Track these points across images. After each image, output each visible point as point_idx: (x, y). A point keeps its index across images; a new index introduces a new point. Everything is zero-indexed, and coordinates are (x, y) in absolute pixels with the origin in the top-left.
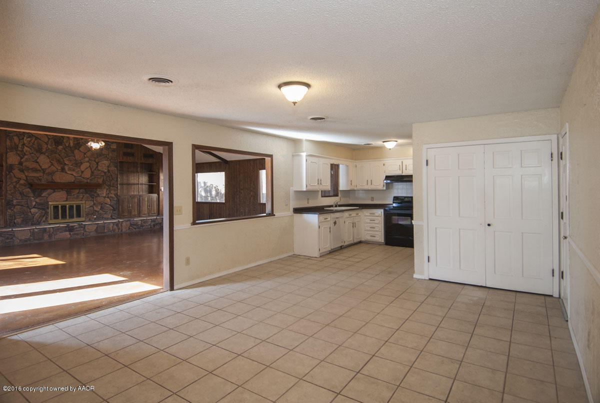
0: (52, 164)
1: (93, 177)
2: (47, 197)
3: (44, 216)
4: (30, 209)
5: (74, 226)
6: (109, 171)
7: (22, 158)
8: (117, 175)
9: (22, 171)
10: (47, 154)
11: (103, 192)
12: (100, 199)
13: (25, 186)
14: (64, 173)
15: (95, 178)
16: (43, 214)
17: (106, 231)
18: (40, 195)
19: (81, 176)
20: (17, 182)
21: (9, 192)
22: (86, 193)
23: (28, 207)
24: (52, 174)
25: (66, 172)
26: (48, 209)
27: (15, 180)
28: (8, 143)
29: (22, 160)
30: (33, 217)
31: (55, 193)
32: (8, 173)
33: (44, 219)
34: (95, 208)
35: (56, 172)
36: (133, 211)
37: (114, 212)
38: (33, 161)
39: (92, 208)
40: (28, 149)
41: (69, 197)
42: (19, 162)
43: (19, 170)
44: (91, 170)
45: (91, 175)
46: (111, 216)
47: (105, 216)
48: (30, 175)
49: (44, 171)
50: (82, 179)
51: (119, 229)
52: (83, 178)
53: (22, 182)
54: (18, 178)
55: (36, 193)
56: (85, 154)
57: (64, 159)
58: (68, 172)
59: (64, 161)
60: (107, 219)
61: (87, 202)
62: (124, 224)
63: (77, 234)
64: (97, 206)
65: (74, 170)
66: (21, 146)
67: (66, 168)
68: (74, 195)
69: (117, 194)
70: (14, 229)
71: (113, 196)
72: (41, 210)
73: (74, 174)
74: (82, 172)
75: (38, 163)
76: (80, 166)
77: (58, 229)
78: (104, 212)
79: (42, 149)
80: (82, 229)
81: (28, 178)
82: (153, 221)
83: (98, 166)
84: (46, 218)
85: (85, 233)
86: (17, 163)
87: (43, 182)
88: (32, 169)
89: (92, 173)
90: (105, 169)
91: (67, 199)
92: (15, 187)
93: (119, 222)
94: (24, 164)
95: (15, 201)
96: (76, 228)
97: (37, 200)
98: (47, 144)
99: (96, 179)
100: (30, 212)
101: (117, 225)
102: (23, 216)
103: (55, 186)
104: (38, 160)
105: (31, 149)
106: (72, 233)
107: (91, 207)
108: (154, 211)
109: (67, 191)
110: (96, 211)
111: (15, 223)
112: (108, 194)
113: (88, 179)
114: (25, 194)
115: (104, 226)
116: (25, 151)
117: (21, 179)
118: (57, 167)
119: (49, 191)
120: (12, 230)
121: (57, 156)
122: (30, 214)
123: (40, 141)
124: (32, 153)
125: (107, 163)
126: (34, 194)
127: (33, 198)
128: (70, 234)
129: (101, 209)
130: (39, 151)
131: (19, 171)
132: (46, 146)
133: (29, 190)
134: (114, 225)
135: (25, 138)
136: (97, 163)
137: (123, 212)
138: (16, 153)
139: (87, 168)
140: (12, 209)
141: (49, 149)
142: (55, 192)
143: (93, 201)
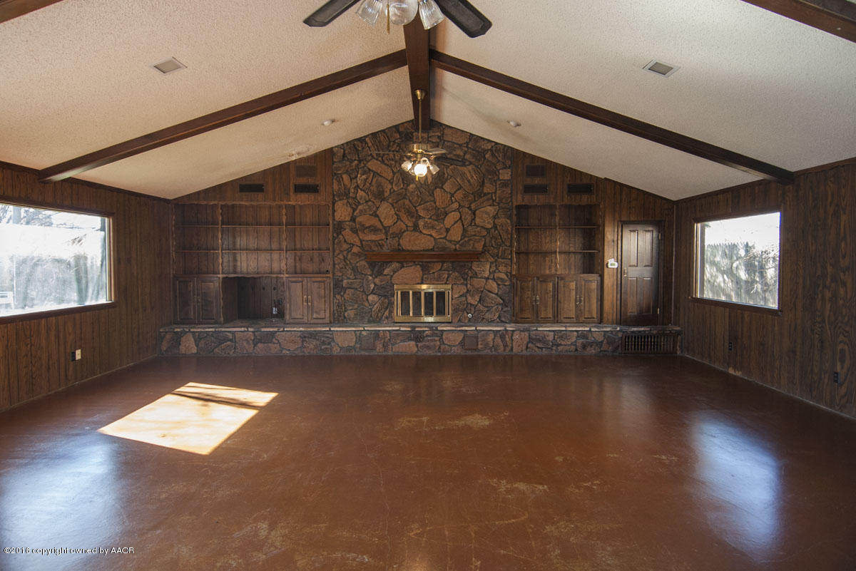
0: (399, 218)
1: (466, 239)
2: (392, 276)
3: (387, 308)
4: (368, 295)
5: (424, 331)
6: (495, 226)
7: (354, 210)
8: (512, 235)
9: (355, 231)
10: (390, 200)
11: (485, 269)
12: (479, 283)
13: (360, 257)
14: (417, 234)
15: (470, 240)
16: (386, 305)
17: (480, 346)
18: (380, 273)
19: (445, 238)
20: (349, 251)
21: (337, 266)
22: (454, 269)
23: (363, 291)
24: (399, 235)
25: (421, 232)
26: (394, 296)
27: (345, 246)
28: (335, 187)
29: (355, 214)
30: (371, 309)
31: (403, 270)
32: (335, 235)
33: (387, 313)
34: (469, 298)
35: (405, 231)
36: (543, 309)
37: (505, 309)
38: (370, 215)
39: (464, 299)
40: (364, 194)
41: (425, 276)
42: (352, 217)
43: (351, 230)
44: (463, 225)
45: (463, 236)
46: (499, 317)
47: (488, 316)
48: (366, 238)
49: (386, 229)
50: (447, 243)
51: (505, 346)
52: (450, 241)
53: (355, 250)
54: (350, 244)
55: (376, 269)
56: (452, 195)
57: (418, 208)
58: (424, 232)
59: (417, 211)
60: (491, 322)
61: (455, 287)
62: (516, 336)
63: (428, 347)
64: (473, 296)
65: (433, 227)
66: (353, 191)
67: (421, 223)
68: (434, 273)
69: (511, 273)
70: (332, 329)
71: (504, 276)
72: (383, 298)
73: (433, 234)
74: (448, 230)
75: (377, 216)
76: (443, 219)
77: (398, 334)
78: (487, 307)
79: (383, 191)
80: (436, 338)
81: (364, 242)
82: (582, 335)
83: (474, 219)
84: (391, 312)
85: (442, 347)
86: (348, 218)
87: (386, 250)
88: (369, 227)
89: (465, 230)
90: (489, 223)
91: (422, 279)
92: (345, 258)
93: (506, 331)
94: (358, 220)
95: (345, 281)
96: (427, 336)
97: (377, 280)
98: (392, 183)
99: (471, 242)
100: (367, 300)
101: (503, 337)
102: (356, 306)
103: (403, 257)
104: (378, 212)
105: (367, 193)
106: (420, 344)
107: (461, 296)
108: (590, 312)
109: (421, 266)
110: (471, 305)
111: (345, 317)
112: (495, 272)
113: (458, 242)
114: (359, 270)
115: (475, 337)
116: (358, 198)
117: (353, 245)
118: (407, 222)
119: (395, 265)
120: (330, 330)
121: (407, 202)
122: (367, 304)
123: (380, 178)
124: (370, 200)
125: (491, 210)
126: (373, 271)
127: (370, 278)
128: (417, 346)
129: (479, 302)
130: (380, 196)
131: (350, 232)
132: (389, 186)
133: (366, 264)
134: (495, 336)
135: (359, 176)
136: (474, 213)
137: (522, 310)
138: (348, 202)
139: (456, 222)
140: (342, 294)
141: (394, 191)
142: (403, 267)
143: (466, 285)
